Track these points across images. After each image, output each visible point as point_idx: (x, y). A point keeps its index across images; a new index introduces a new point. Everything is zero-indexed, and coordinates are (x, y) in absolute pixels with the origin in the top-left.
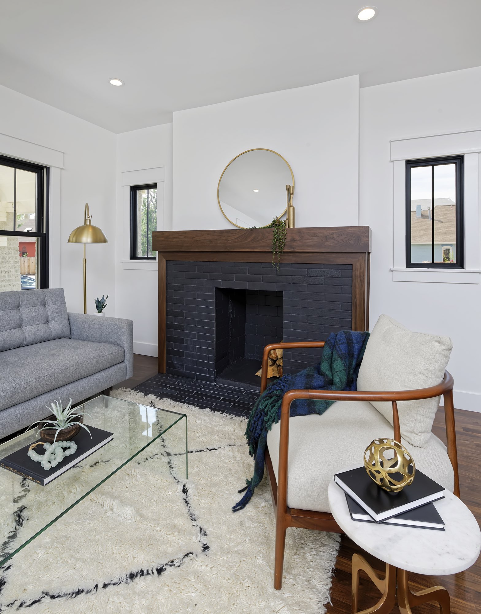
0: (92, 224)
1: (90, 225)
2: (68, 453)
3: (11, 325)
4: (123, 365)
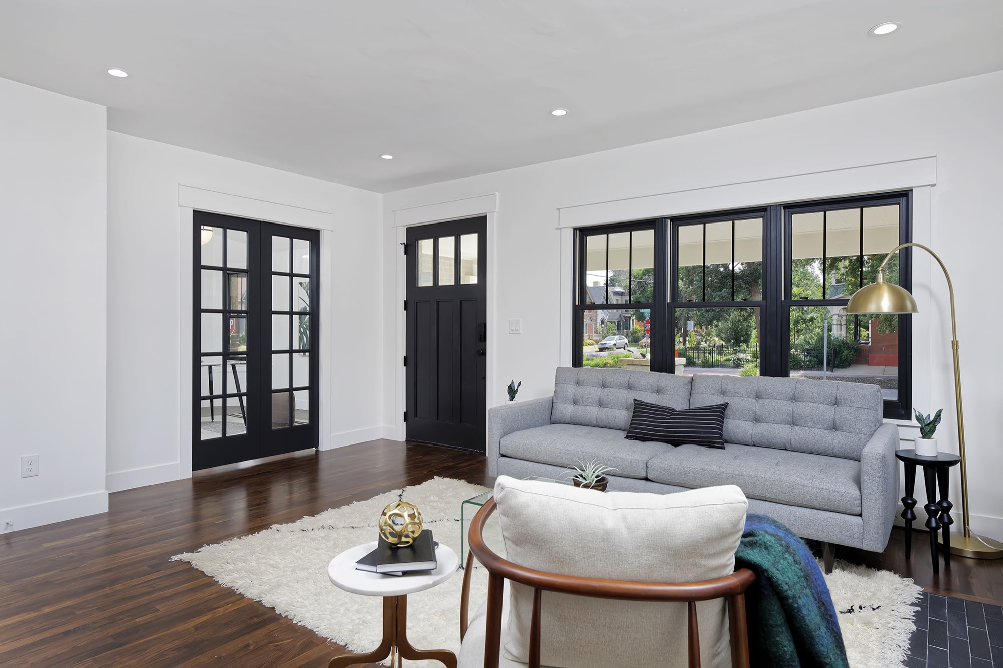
3: (774, 418)
4: (858, 520)
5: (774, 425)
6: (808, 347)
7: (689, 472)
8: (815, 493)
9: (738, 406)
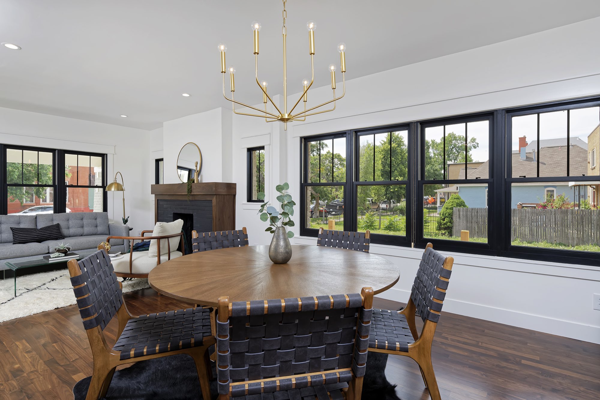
1: (116, 182)
5: (78, 228)
9: (63, 224)
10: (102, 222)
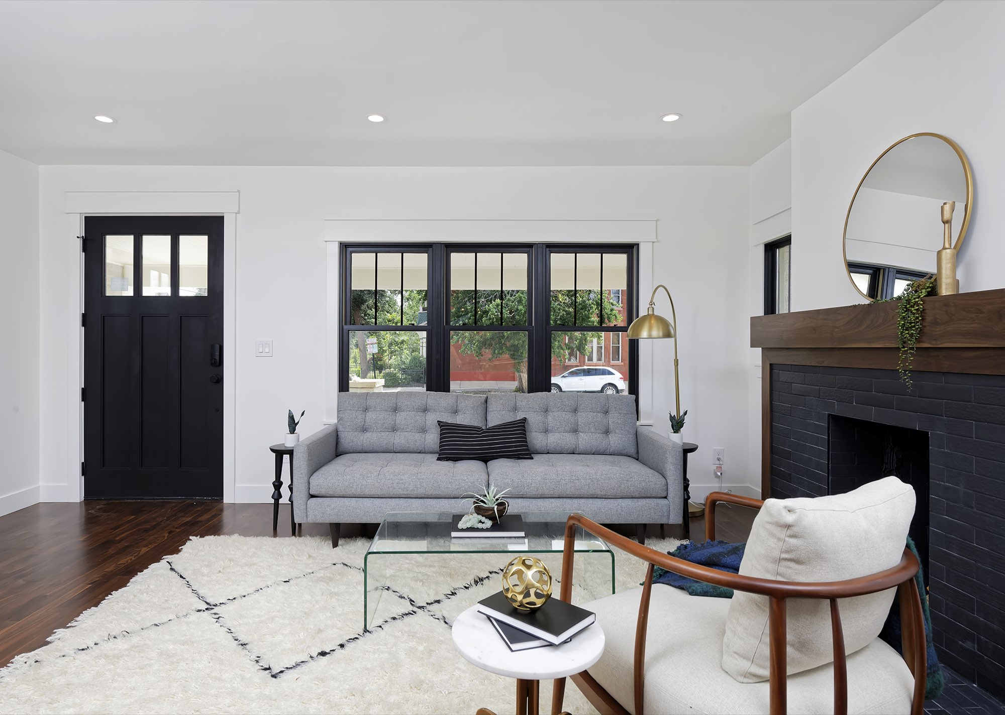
0: (655, 313)
1: (653, 314)
2: (480, 526)
3: (564, 428)
4: (664, 501)
5: (565, 434)
6: (403, 367)
7: (531, 484)
8: (636, 485)
9: (534, 420)
10: (619, 422)
